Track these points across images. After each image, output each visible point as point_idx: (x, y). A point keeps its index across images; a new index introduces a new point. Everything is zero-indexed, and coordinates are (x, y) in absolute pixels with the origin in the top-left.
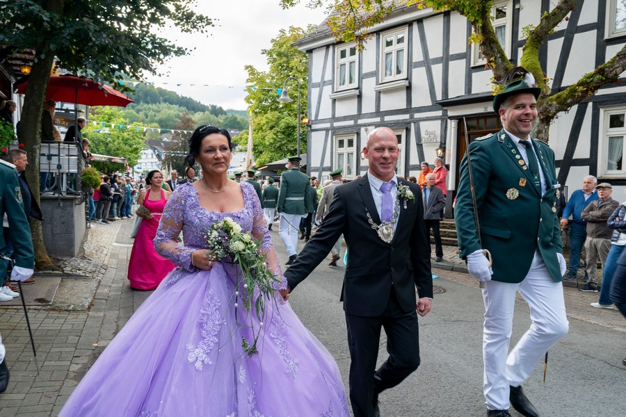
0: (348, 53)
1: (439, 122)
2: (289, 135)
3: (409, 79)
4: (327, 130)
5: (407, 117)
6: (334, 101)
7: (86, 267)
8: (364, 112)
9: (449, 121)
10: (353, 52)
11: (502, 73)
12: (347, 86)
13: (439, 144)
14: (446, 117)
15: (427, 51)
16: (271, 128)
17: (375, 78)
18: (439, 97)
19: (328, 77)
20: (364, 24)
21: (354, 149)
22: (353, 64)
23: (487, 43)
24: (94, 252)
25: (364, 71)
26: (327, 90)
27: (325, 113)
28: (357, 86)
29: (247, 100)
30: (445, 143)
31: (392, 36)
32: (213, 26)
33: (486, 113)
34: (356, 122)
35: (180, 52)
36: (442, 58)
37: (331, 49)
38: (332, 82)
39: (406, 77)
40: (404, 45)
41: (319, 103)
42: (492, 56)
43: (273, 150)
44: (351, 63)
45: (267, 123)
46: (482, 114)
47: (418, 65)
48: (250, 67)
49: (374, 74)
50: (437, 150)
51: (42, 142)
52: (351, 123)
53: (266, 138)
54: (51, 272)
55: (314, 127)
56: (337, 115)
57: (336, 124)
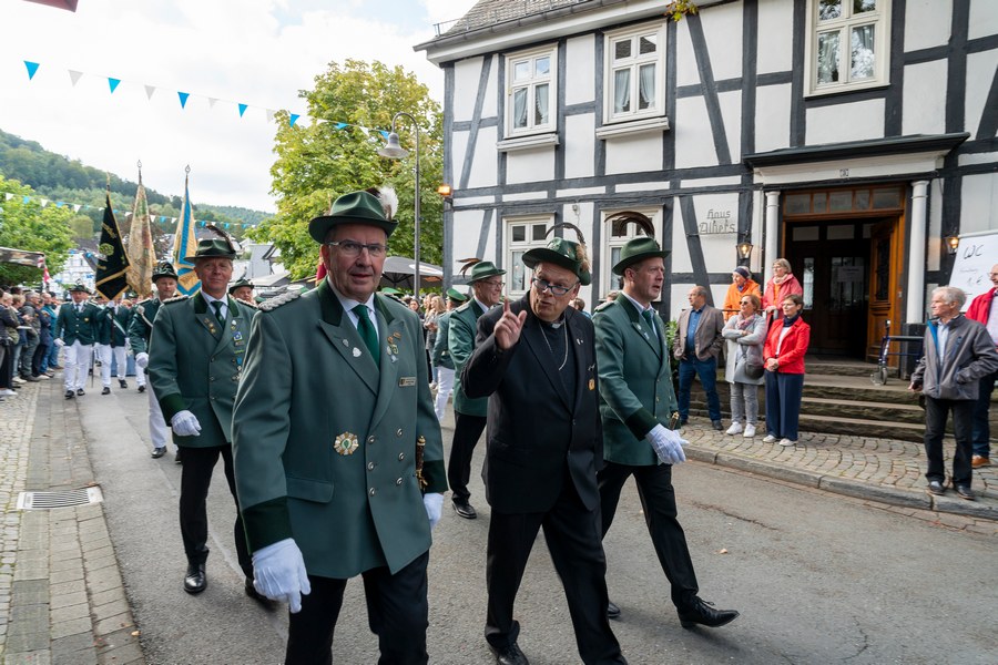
1: (736, 196)
3: (669, 115)
4: (487, 208)
5: (665, 185)
6: (503, 155)
8: (569, 175)
12: (531, 127)
13: (736, 235)
14: (752, 187)
15: (709, 67)
17: (593, 114)
18: (735, 151)
19: (489, 110)
22: (542, 90)
25: (569, 102)
26: (487, 139)
27: (484, 173)
28: (553, 129)
29: (273, 169)
31: (634, 36)
33: (846, 180)
34: (552, 194)
36: (741, 80)
37: (495, 61)
38: (498, 122)
39: (661, 113)
40: (659, 56)
41: (470, 158)
44: (537, 87)
46: (837, 181)
47: (689, 91)
48: (285, 113)
49: (594, 107)
50: (739, 246)
52: (543, 195)
55: (458, 202)
56: (510, 181)
57: (507, 198)
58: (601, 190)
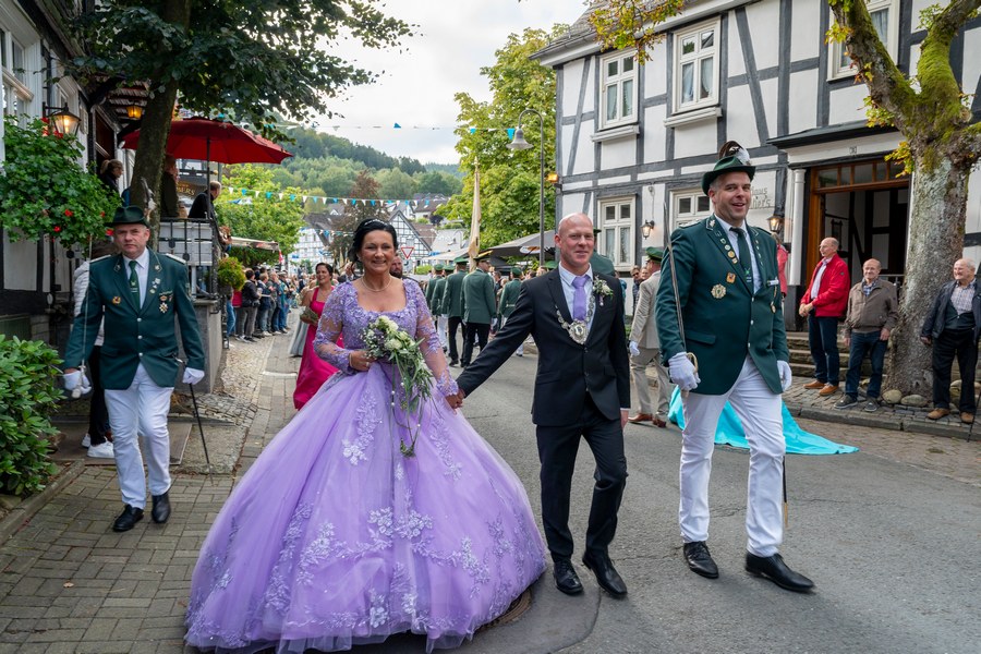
0: (620, 67)
1: (774, 173)
2: (527, 200)
3: (721, 104)
4: (587, 191)
6: (599, 144)
7: (227, 407)
8: (647, 160)
9: (790, 171)
10: (628, 65)
11: (885, 89)
12: (619, 120)
14: (785, 165)
15: (753, 58)
16: (498, 191)
17: (665, 106)
18: (773, 133)
19: (589, 107)
20: (649, 18)
21: (631, 221)
22: (629, 85)
23: (859, 40)
24: (236, 384)
25: (647, 95)
26: (587, 128)
27: (585, 164)
28: (635, 120)
29: (459, 147)
30: (783, 208)
31: (695, 36)
32: (411, 35)
33: (854, 157)
34: (634, 177)
35: (361, 78)
36: (778, 68)
37: (593, 62)
38: (595, 115)
39: (716, 102)
40: (714, 50)
41: (574, 149)
42: (867, 62)
43: (500, 225)
44: (625, 83)
45: (491, 182)
46: (847, 158)
47: (738, 81)
48: (464, 95)
49: (665, 99)
50: (770, 219)
51: (162, 221)
52: (627, 179)
53: (490, 207)
54: (177, 415)
55: (566, 187)
56: (603, 167)
57: (602, 182)
58: (670, 173)
